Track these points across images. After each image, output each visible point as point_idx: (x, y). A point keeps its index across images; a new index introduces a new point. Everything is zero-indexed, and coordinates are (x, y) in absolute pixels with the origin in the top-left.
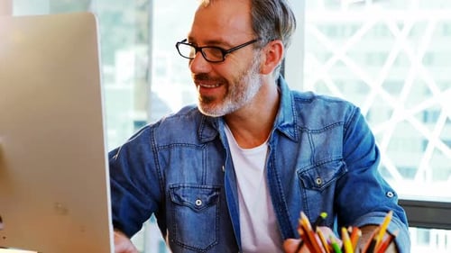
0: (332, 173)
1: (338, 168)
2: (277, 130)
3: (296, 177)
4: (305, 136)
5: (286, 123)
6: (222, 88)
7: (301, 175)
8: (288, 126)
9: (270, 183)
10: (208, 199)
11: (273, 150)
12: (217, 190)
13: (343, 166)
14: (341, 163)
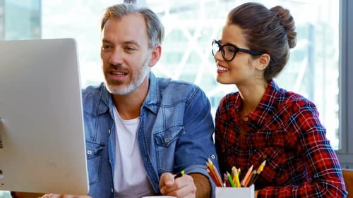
0: (174, 134)
1: (178, 131)
2: (144, 107)
3: (152, 137)
4: (161, 110)
5: (151, 102)
6: (127, 76)
7: (155, 136)
8: (153, 104)
9: (140, 143)
10: (96, 151)
11: (143, 122)
12: (103, 146)
13: (183, 129)
14: (181, 128)
